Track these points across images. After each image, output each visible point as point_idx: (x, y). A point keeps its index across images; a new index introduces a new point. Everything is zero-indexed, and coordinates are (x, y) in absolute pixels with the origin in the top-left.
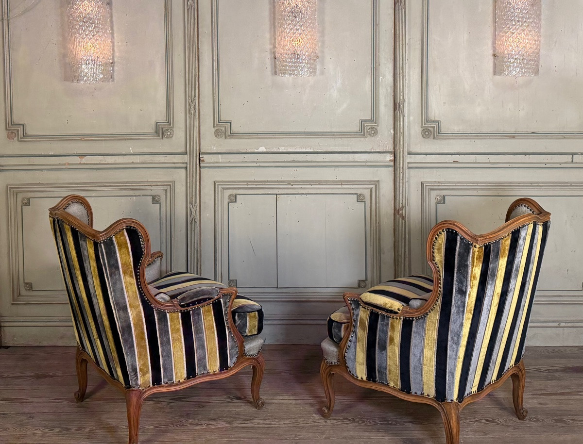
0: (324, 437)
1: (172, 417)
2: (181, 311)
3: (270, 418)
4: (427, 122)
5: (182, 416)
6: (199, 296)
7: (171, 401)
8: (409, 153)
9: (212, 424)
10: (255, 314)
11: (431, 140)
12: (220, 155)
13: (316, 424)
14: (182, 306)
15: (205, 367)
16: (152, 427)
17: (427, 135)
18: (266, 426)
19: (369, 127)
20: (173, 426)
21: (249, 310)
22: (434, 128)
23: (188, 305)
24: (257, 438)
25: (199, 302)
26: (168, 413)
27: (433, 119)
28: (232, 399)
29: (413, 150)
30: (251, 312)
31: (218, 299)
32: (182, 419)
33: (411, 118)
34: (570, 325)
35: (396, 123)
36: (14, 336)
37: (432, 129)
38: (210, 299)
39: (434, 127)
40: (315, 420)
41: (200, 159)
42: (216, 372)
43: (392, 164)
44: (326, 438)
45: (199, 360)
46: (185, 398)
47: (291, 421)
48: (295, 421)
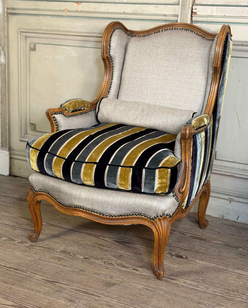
1: (106, 255)
3: (201, 281)
5: (114, 256)
7: (113, 242)
9: (138, 270)
12: (215, 7)
16: (82, 257)
18: (191, 287)
20: (101, 262)
24: (174, 294)
26: (105, 250)
28: (172, 256)
32: (114, 258)
36: (20, 168)
41: (192, 12)
46: (128, 243)
47: (221, 291)
48: (226, 292)
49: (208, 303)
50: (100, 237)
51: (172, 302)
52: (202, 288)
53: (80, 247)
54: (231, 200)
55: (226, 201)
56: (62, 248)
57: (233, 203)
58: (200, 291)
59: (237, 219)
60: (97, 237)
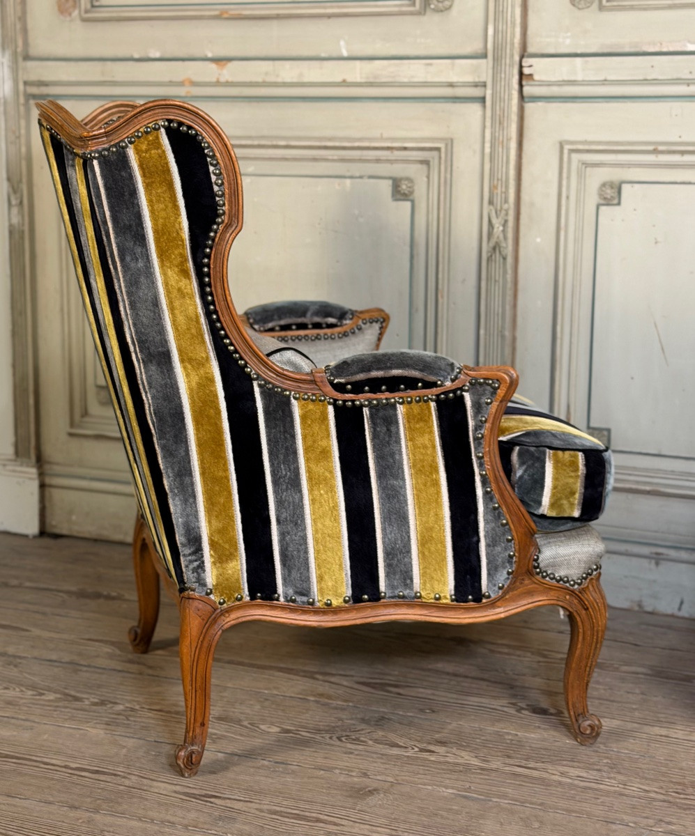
1: (340, 719)
2: (335, 400)
3: (606, 769)
5: (363, 720)
6: (391, 368)
7: (356, 686)
9: (433, 752)
10: (576, 457)
12: (578, 60)
14: (340, 388)
15: (407, 577)
18: (582, 784)
20: (331, 738)
21: (556, 443)
23: (358, 388)
25: (393, 384)
26: (336, 708)
28: (518, 711)
30: (563, 450)
31: (454, 391)
32: (363, 726)
38: (429, 385)
41: (521, 74)
42: (444, 601)
45: (388, 554)
46: (396, 686)
47: (662, 788)
48: (676, 791)
49: (634, 819)
50: (318, 676)
51: (536, 825)
52: (611, 784)
53: (267, 703)
54: (658, 559)
55: (645, 562)
57: (664, 566)
58: (608, 794)
59: (680, 609)
60: (311, 675)
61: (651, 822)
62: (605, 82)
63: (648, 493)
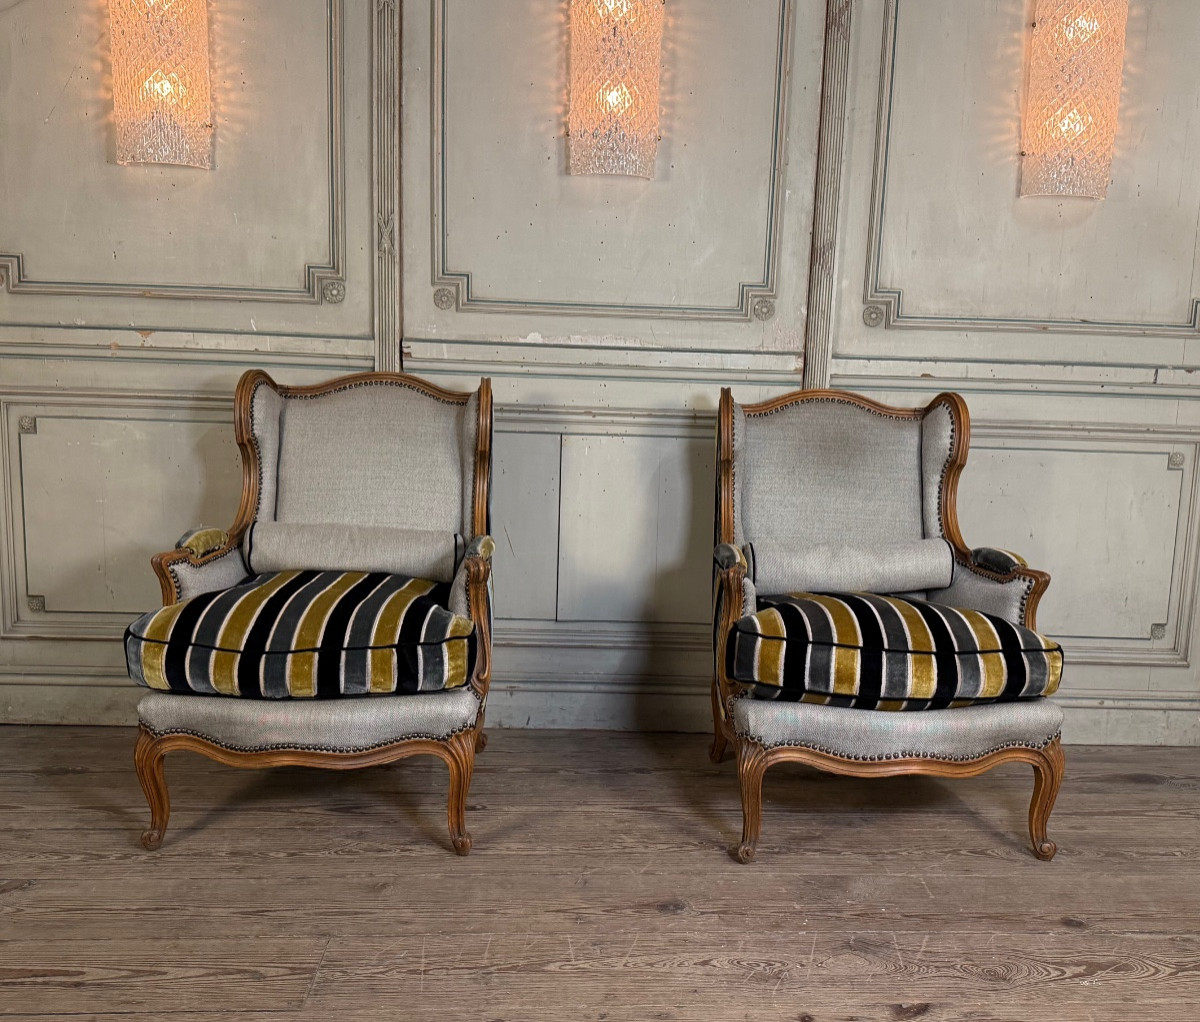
0: (642, 871)
1: (329, 839)
3: (534, 840)
4: (876, 291)
5: (347, 837)
7: (327, 813)
8: (835, 356)
9: (411, 850)
11: (880, 331)
12: (444, 345)
13: (627, 850)
17: (874, 319)
18: (524, 853)
19: (757, 300)
20: (330, 853)
22: (888, 304)
24: (505, 872)
26: (321, 831)
27: (889, 287)
29: (843, 350)
32: (349, 841)
33: (845, 283)
34: (1121, 704)
35: (814, 293)
37: (884, 308)
39: (890, 302)
40: (624, 845)
41: (401, 352)
43: (799, 377)
44: (646, 873)
46: (358, 808)
48: (584, 846)
50: (293, 810)
51: (509, 886)
52: (541, 850)
53: (264, 837)
54: (511, 691)
55: (503, 694)
56: (226, 847)
57: (517, 695)
58: (543, 856)
59: (527, 724)
60: (288, 810)
61: (580, 869)
62: (464, 361)
63: (504, 645)
